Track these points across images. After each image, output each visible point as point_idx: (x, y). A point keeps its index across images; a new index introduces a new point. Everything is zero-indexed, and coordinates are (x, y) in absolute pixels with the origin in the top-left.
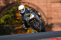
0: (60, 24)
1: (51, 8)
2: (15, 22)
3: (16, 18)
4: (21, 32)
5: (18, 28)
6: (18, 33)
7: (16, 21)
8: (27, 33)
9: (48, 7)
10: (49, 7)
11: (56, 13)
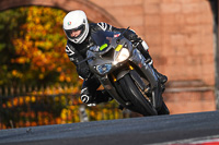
0: (195, 83)
1: (159, 15)
2: (9, 75)
3: (13, 61)
5: (21, 100)
6: (21, 123)
7: (14, 73)
8: (59, 121)
9: (147, 11)
10: (153, 10)
11: (179, 37)
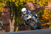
4: (45, 28)
5: (43, 25)
7: (42, 20)
8: (49, 28)
